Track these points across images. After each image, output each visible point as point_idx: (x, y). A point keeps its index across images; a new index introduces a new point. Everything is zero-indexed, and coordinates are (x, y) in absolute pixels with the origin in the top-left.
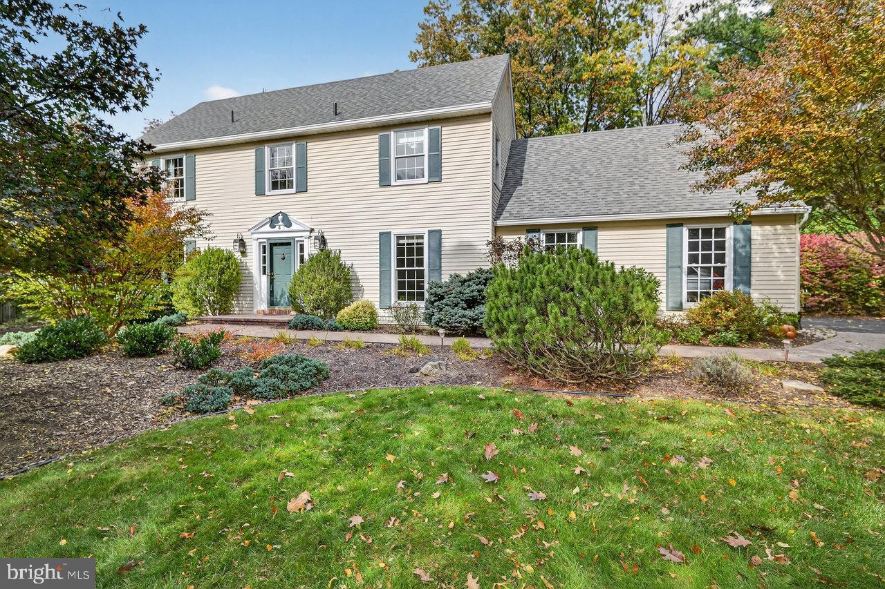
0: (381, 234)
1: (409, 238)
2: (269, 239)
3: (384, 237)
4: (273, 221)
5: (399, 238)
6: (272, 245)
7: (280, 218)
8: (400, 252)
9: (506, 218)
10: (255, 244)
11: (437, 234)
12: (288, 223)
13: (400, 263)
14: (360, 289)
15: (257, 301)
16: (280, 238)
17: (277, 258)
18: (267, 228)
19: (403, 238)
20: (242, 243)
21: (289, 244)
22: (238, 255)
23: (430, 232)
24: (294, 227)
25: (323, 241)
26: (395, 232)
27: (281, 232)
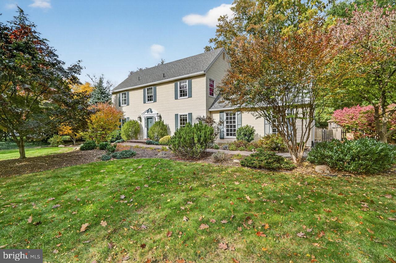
0: (175, 115)
1: (184, 116)
2: (147, 117)
3: (176, 115)
4: (148, 111)
5: (181, 116)
6: (148, 119)
7: (150, 110)
8: (181, 120)
9: (213, 108)
10: (144, 118)
11: (191, 115)
12: (152, 112)
13: (181, 124)
14: (170, 132)
15: (144, 136)
16: (150, 116)
17: (149, 122)
18: (146, 113)
19: (182, 116)
20: (140, 118)
21: (152, 118)
22: (139, 122)
23: (189, 114)
24: (153, 113)
25: (160, 117)
26: (180, 114)
27: (149, 115)
